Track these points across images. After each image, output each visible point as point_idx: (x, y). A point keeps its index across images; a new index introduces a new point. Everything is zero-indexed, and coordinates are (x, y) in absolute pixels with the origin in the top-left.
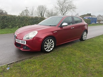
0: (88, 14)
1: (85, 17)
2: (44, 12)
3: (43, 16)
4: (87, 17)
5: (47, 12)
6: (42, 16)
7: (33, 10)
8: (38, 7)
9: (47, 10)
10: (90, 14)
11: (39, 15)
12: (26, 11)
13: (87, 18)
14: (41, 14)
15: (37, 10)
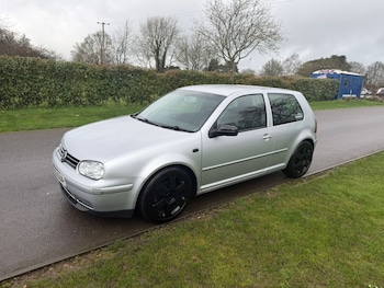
0: (334, 57)
1: (317, 72)
2: (168, 44)
3: (164, 57)
4: (325, 71)
5: (178, 46)
6: (160, 58)
7: (127, 33)
8: (145, 23)
9: (180, 35)
10: (344, 57)
11: (150, 52)
12: (101, 36)
13: (325, 77)
14: (157, 51)
15: (140, 35)
